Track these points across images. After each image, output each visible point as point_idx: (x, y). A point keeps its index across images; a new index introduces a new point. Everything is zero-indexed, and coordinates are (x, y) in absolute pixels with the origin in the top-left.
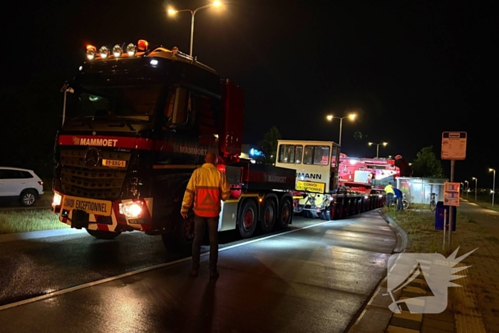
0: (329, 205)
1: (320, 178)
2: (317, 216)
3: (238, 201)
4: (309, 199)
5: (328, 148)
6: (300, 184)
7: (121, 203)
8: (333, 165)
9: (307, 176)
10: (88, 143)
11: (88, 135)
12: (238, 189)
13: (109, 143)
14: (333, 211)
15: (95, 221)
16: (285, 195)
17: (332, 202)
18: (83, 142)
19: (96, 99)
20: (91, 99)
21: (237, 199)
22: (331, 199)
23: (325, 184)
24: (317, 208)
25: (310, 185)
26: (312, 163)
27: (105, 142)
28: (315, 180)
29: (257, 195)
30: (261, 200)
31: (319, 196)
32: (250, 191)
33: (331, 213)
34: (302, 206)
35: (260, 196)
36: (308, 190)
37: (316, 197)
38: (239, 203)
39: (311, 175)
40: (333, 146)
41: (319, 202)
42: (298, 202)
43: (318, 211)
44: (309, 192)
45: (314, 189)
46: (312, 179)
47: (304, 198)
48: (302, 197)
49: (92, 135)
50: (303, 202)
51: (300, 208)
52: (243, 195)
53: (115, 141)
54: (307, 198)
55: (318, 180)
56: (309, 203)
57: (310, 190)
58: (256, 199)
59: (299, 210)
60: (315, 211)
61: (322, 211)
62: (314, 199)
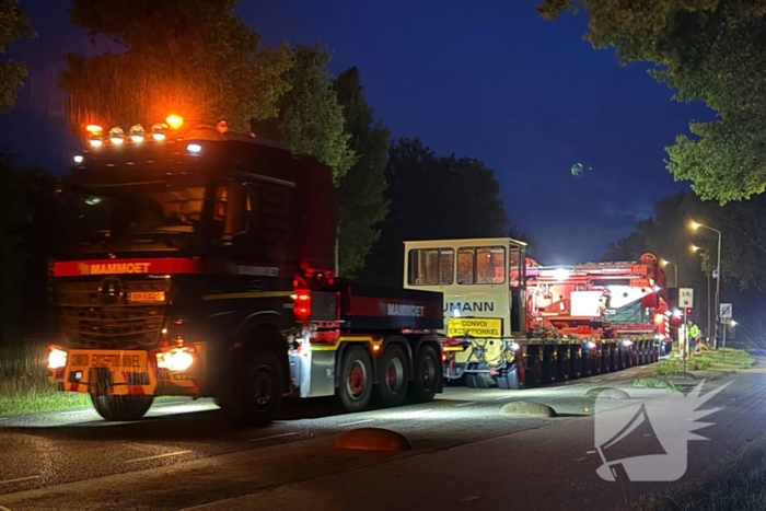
0: (512, 359)
1: (492, 310)
2: (492, 381)
3: (335, 348)
4: (474, 350)
5: (502, 251)
6: (454, 324)
7: (160, 352)
8: (516, 284)
9: (467, 307)
10: (104, 271)
11: (102, 258)
12: (334, 329)
13: (136, 268)
14: (522, 371)
15: (123, 381)
16: (423, 339)
17: (518, 354)
18: (96, 269)
19: (96, 201)
20: (89, 203)
21: (333, 345)
22: (516, 347)
23: (502, 320)
24: (491, 366)
25: (473, 323)
26: (474, 282)
27: (130, 268)
28: (482, 314)
29: (369, 339)
30: (376, 348)
31: (491, 343)
32: (354, 332)
33: (519, 373)
34: (461, 365)
35: (374, 340)
36: (470, 333)
37: (488, 346)
38: (337, 352)
39: (475, 304)
40: (511, 247)
41: (493, 355)
42: (453, 358)
43: (494, 372)
44: (472, 337)
45: (483, 331)
46: (477, 313)
47: (465, 348)
48: (461, 348)
49: (109, 258)
50: (463, 357)
51: (458, 370)
52: (342, 339)
53: (146, 265)
54: (470, 349)
55: (488, 313)
56: (474, 359)
57: (474, 335)
58: (366, 346)
59: (457, 374)
60: (487, 374)
61: (500, 371)
62: (483, 349)
